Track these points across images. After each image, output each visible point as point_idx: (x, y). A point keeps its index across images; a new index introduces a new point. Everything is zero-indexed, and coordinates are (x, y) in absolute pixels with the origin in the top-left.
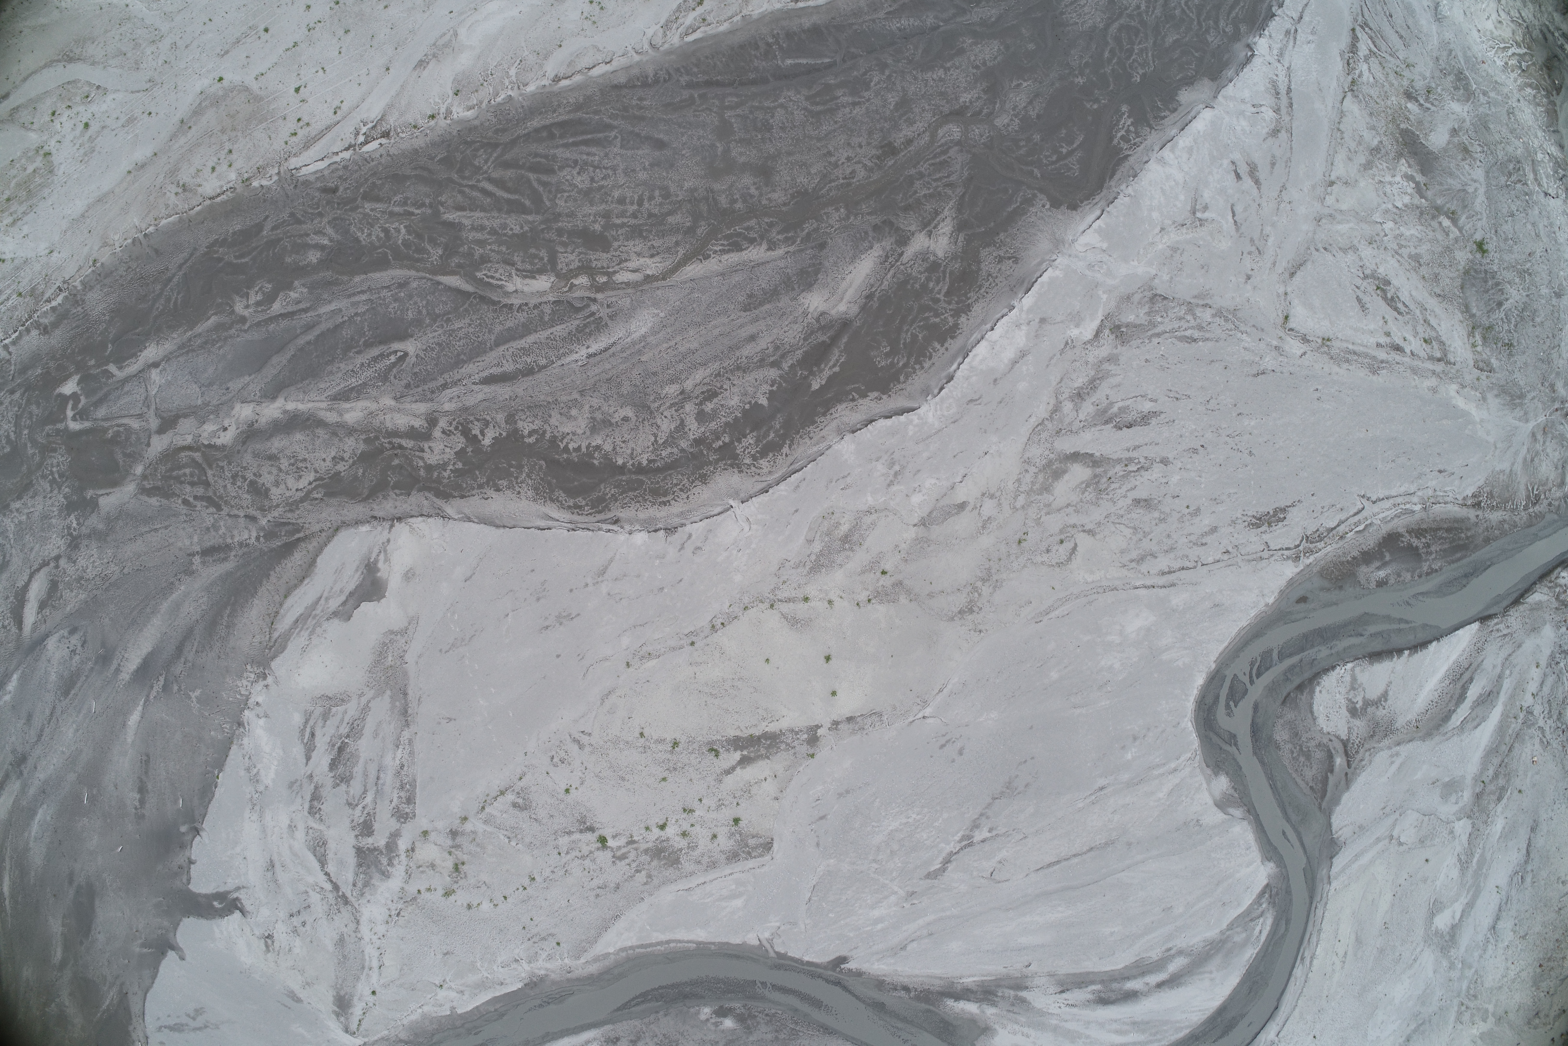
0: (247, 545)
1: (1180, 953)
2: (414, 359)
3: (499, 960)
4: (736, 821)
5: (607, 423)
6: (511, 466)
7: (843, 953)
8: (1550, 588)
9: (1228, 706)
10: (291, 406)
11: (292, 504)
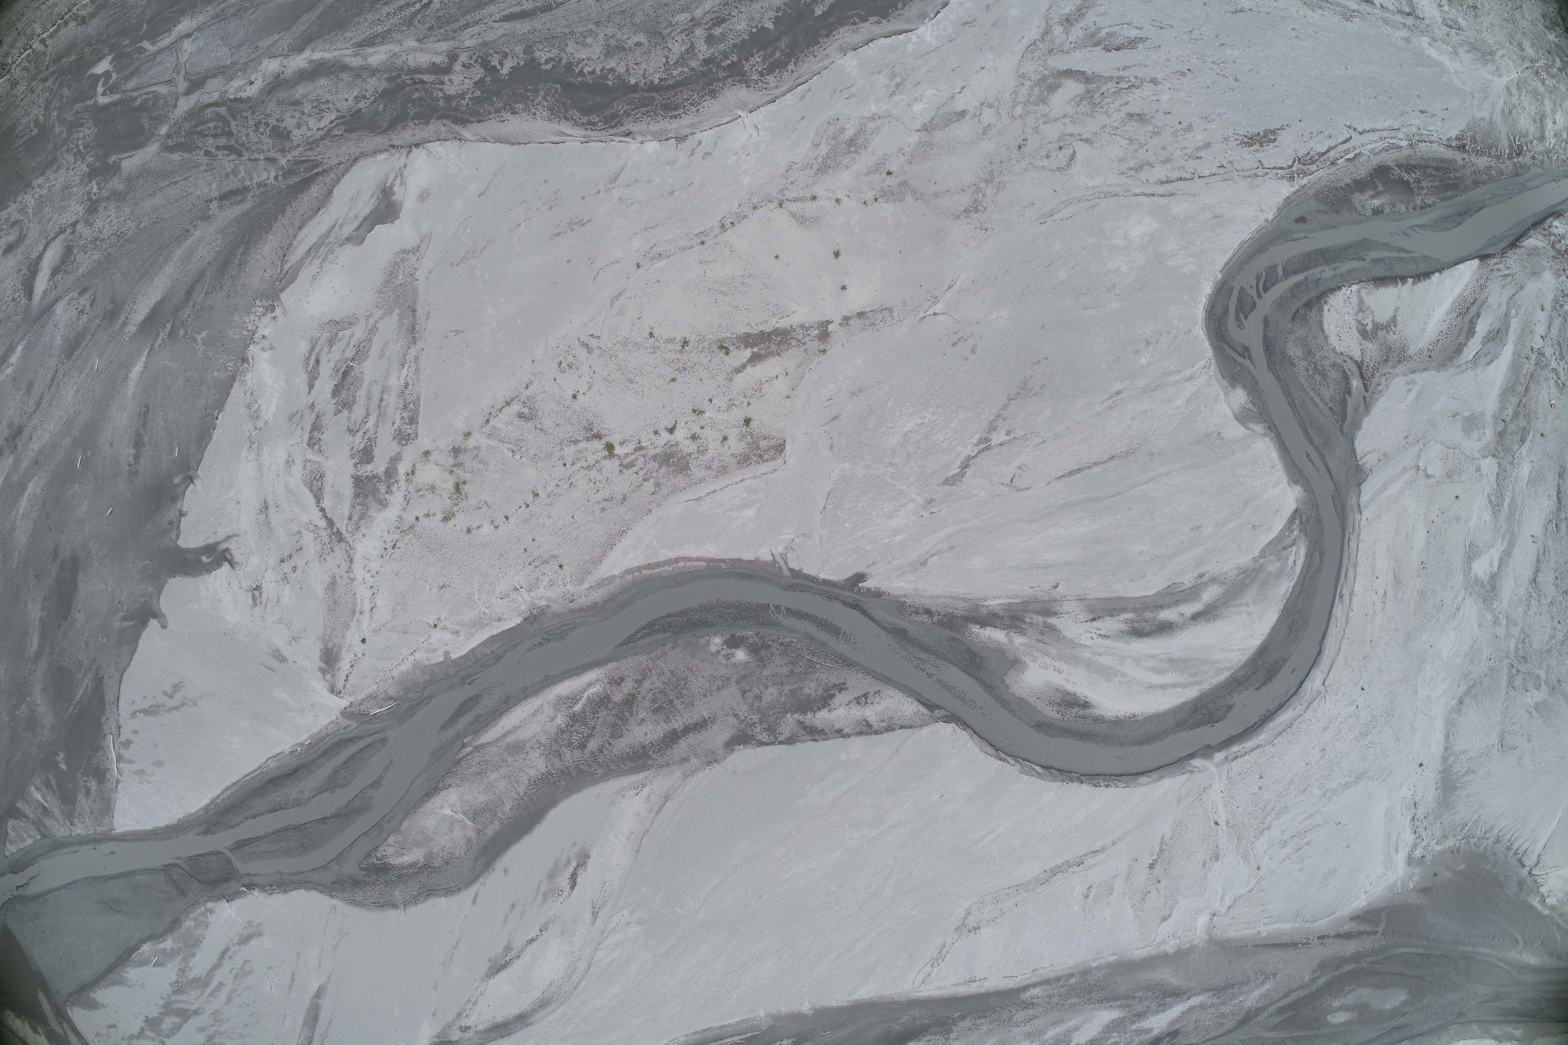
0: (265, 185)
1: (1214, 580)
2: (438, 5)
3: (498, 590)
4: (747, 421)
5: (621, 48)
6: (527, 91)
7: (861, 569)
8: (1544, 235)
9: (1238, 318)
10: (317, 56)
11: (312, 143)
